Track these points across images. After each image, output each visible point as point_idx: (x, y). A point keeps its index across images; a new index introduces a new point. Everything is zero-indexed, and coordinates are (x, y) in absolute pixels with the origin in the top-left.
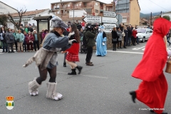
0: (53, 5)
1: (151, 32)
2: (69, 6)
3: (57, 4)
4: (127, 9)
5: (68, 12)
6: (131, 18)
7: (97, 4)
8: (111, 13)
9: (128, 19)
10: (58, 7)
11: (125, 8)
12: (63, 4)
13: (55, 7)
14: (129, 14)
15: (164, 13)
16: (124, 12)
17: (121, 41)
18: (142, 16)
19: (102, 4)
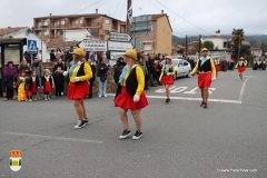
0: (37, 20)
1: (186, 64)
2: (63, 23)
3: (45, 19)
4: (148, 30)
5: (62, 33)
6: (159, 44)
7: (107, 21)
8: (122, 36)
9: (154, 45)
10: (46, 24)
11: (145, 28)
12: (54, 19)
13: (40, 24)
14: (155, 37)
15: (205, 37)
16: (144, 34)
18: (175, 40)
19: (115, 22)
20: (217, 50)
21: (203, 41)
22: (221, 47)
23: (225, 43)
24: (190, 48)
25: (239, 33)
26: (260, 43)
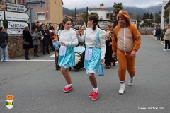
4: (43, 3)
6: (51, 15)
8: (18, 7)
9: (47, 16)
14: (48, 9)
15: (91, 9)
16: (38, 6)
17: (36, 46)
18: (66, 11)
20: (101, 21)
21: (89, 12)
22: (105, 18)
23: (108, 15)
24: (79, 19)
25: (119, 6)
26: (135, 15)
